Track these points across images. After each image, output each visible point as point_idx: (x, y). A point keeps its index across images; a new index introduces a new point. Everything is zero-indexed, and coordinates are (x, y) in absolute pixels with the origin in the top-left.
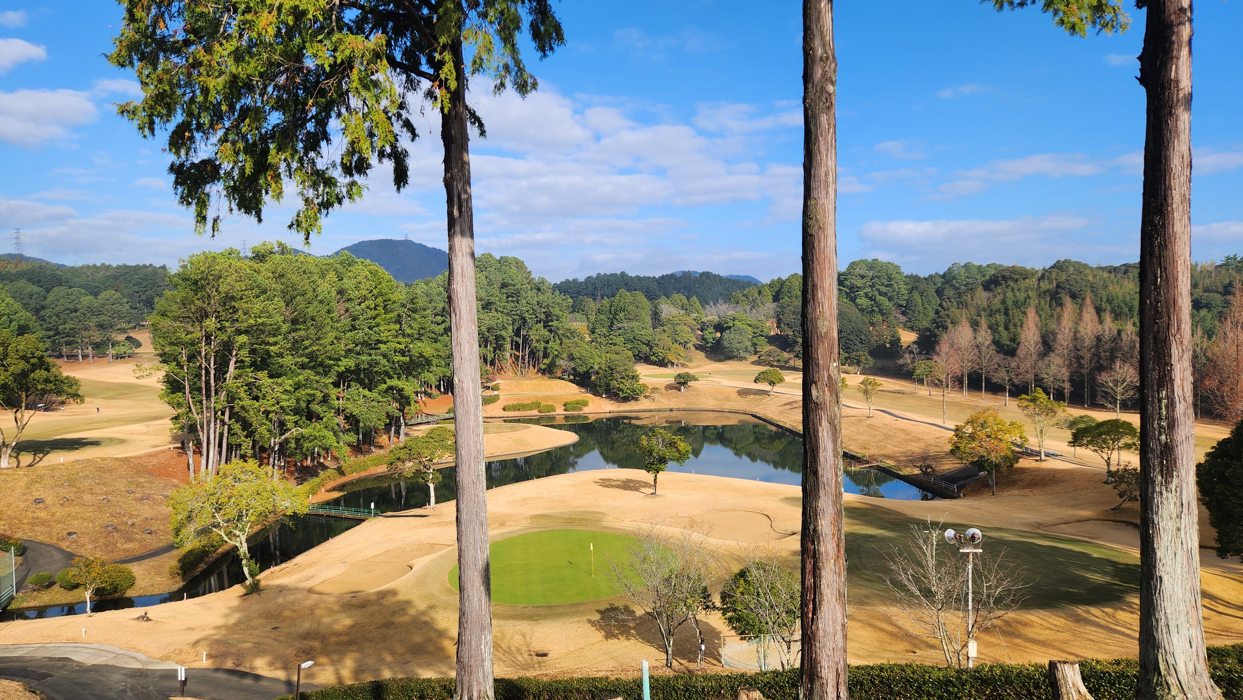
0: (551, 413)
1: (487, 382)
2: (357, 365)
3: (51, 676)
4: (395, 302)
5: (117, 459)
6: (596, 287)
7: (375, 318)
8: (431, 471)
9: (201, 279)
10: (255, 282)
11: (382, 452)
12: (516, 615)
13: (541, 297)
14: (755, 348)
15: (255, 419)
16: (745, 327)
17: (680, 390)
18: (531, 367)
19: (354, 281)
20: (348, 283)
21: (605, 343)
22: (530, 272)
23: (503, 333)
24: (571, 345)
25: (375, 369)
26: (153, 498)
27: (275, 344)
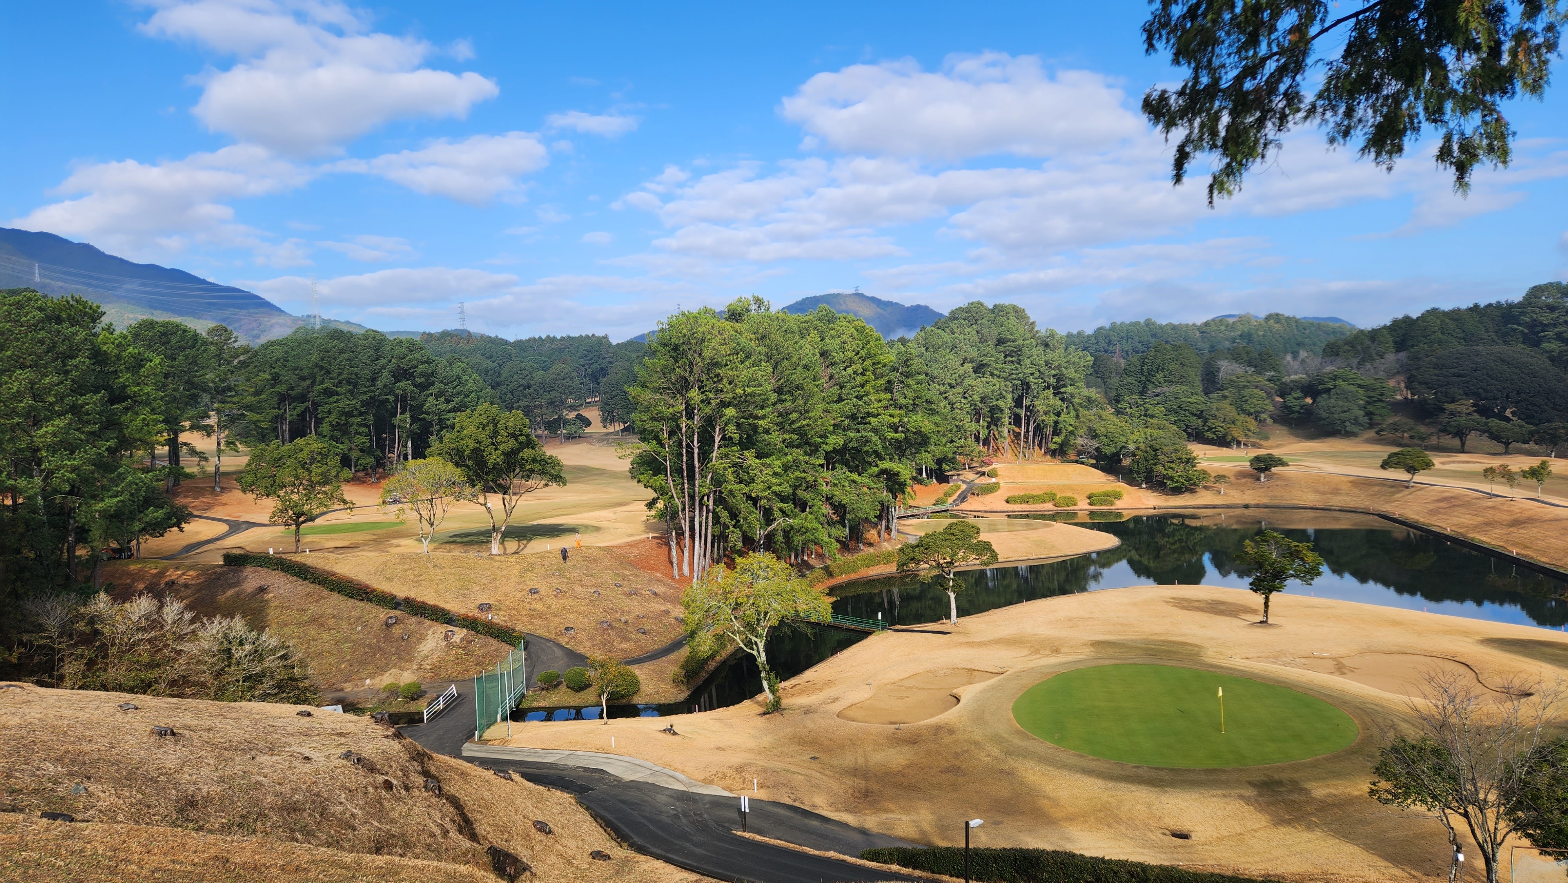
0: (1072, 508)
1: (982, 466)
2: (845, 445)
3: (592, 789)
4: (885, 366)
5: (600, 548)
6: (1110, 341)
7: (863, 386)
8: (952, 576)
9: (683, 343)
10: (739, 344)
11: (871, 550)
12: (1128, 776)
13: (1050, 356)
14: (1370, 419)
15: (744, 507)
16: (1353, 388)
17: (1259, 479)
18: (1036, 447)
19: (838, 341)
20: (832, 344)
21: (1137, 414)
22: (1033, 323)
23: (1001, 403)
24: (1093, 417)
25: (866, 449)
26: (641, 594)
27: (764, 417)
